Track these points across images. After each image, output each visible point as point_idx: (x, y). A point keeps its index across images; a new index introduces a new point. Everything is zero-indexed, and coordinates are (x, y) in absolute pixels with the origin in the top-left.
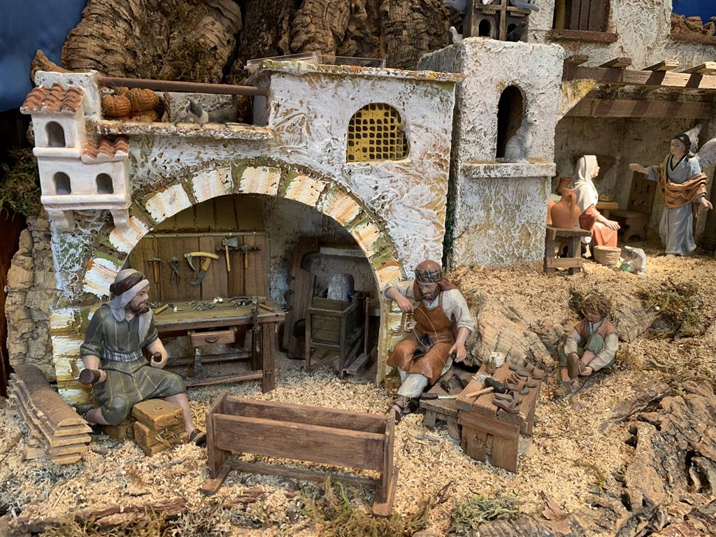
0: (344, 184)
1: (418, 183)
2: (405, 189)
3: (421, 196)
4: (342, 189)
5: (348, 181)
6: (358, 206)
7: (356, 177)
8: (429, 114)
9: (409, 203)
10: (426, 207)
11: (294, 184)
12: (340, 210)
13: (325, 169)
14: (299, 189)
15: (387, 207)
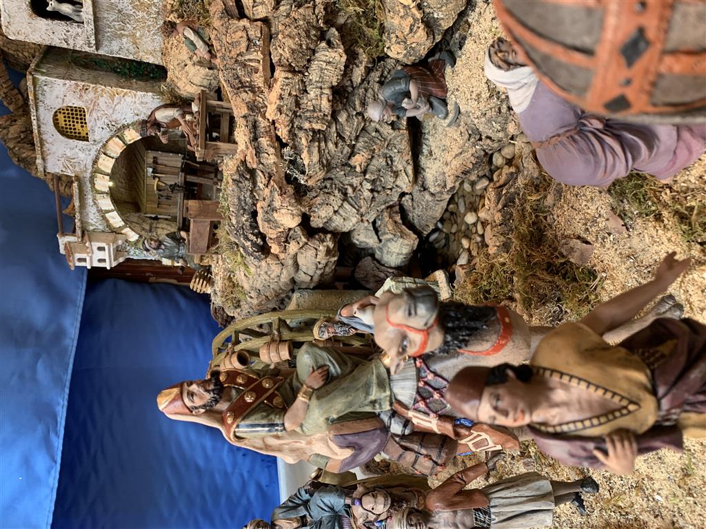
0: (101, 144)
1: (98, 105)
2: (102, 112)
3: (106, 103)
4: (104, 146)
5: (99, 143)
6: (114, 138)
7: (97, 138)
8: (55, 93)
9: (111, 111)
10: (113, 101)
11: (103, 168)
12: (116, 148)
13: (93, 153)
14: (105, 166)
15: (113, 123)
